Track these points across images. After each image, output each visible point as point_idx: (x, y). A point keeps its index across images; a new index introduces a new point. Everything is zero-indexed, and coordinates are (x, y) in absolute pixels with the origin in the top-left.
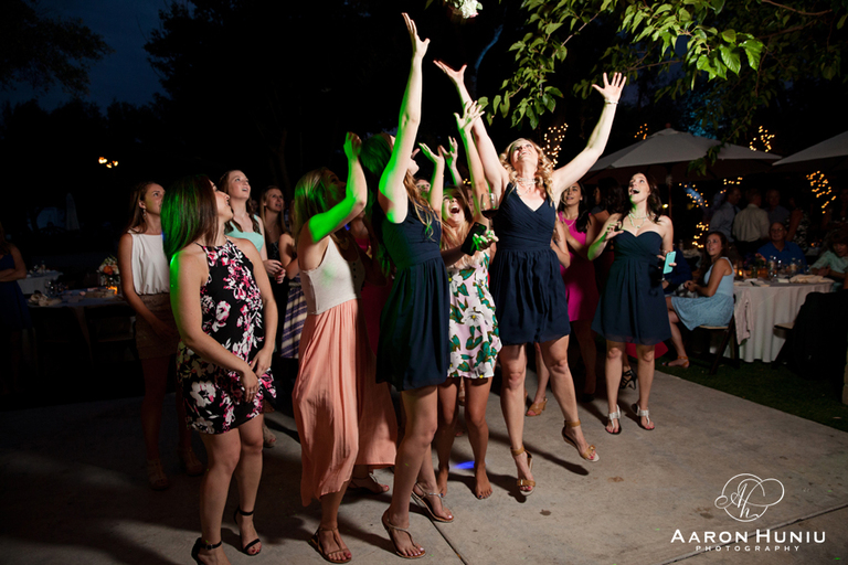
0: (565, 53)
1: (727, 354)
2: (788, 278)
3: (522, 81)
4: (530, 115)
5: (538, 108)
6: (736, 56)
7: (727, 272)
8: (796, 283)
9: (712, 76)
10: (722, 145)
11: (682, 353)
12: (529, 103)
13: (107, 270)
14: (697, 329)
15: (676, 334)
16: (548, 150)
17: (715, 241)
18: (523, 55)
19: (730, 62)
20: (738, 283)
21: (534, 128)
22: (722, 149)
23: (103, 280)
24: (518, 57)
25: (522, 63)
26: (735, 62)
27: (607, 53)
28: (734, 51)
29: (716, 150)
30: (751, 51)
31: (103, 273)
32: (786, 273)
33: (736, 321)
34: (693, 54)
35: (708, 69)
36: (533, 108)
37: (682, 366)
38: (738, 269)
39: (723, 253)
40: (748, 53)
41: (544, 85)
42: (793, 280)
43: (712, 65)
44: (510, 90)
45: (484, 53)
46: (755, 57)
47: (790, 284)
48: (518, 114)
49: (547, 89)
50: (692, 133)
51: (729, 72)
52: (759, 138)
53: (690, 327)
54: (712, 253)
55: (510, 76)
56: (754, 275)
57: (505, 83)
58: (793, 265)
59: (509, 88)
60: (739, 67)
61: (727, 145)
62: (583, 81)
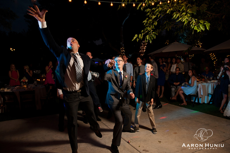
0: (157, 23)
1: (196, 101)
2: (210, 81)
3: (146, 30)
4: (150, 39)
5: (152, 38)
6: (204, 26)
7: (195, 80)
8: (212, 82)
9: (198, 31)
10: (193, 47)
11: (185, 101)
12: (149, 36)
13: (24, 81)
14: (189, 95)
15: (183, 96)
16: (143, 47)
17: (190, 72)
18: (146, 24)
19: (202, 28)
20: (198, 83)
21: (151, 43)
22: (192, 48)
23: (22, 84)
24: (145, 24)
25: (146, 26)
26: (203, 28)
27: (165, 23)
28: (203, 25)
29: (191, 48)
30: (207, 25)
31: (22, 82)
32: (209, 80)
33: (198, 93)
34: (193, 25)
35: (197, 29)
36: (150, 38)
37: (185, 105)
38: (197, 79)
39: (193, 75)
40: (207, 26)
41: (152, 32)
42: (211, 81)
43: (198, 28)
44: (144, 33)
45: (125, 21)
46: (208, 27)
47: (210, 83)
48: (147, 39)
49: (153, 33)
50: (181, 42)
51: (202, 30)
52: (198, 44)
53: (187, 94)
54: (190, 75)
55: (144, 29)
56: (201, 80)
57: (142, 31)
58: (211, 78)
59: (143, 32)
60: (204, 29)
61: (194, 47)
62: (157, 30)
